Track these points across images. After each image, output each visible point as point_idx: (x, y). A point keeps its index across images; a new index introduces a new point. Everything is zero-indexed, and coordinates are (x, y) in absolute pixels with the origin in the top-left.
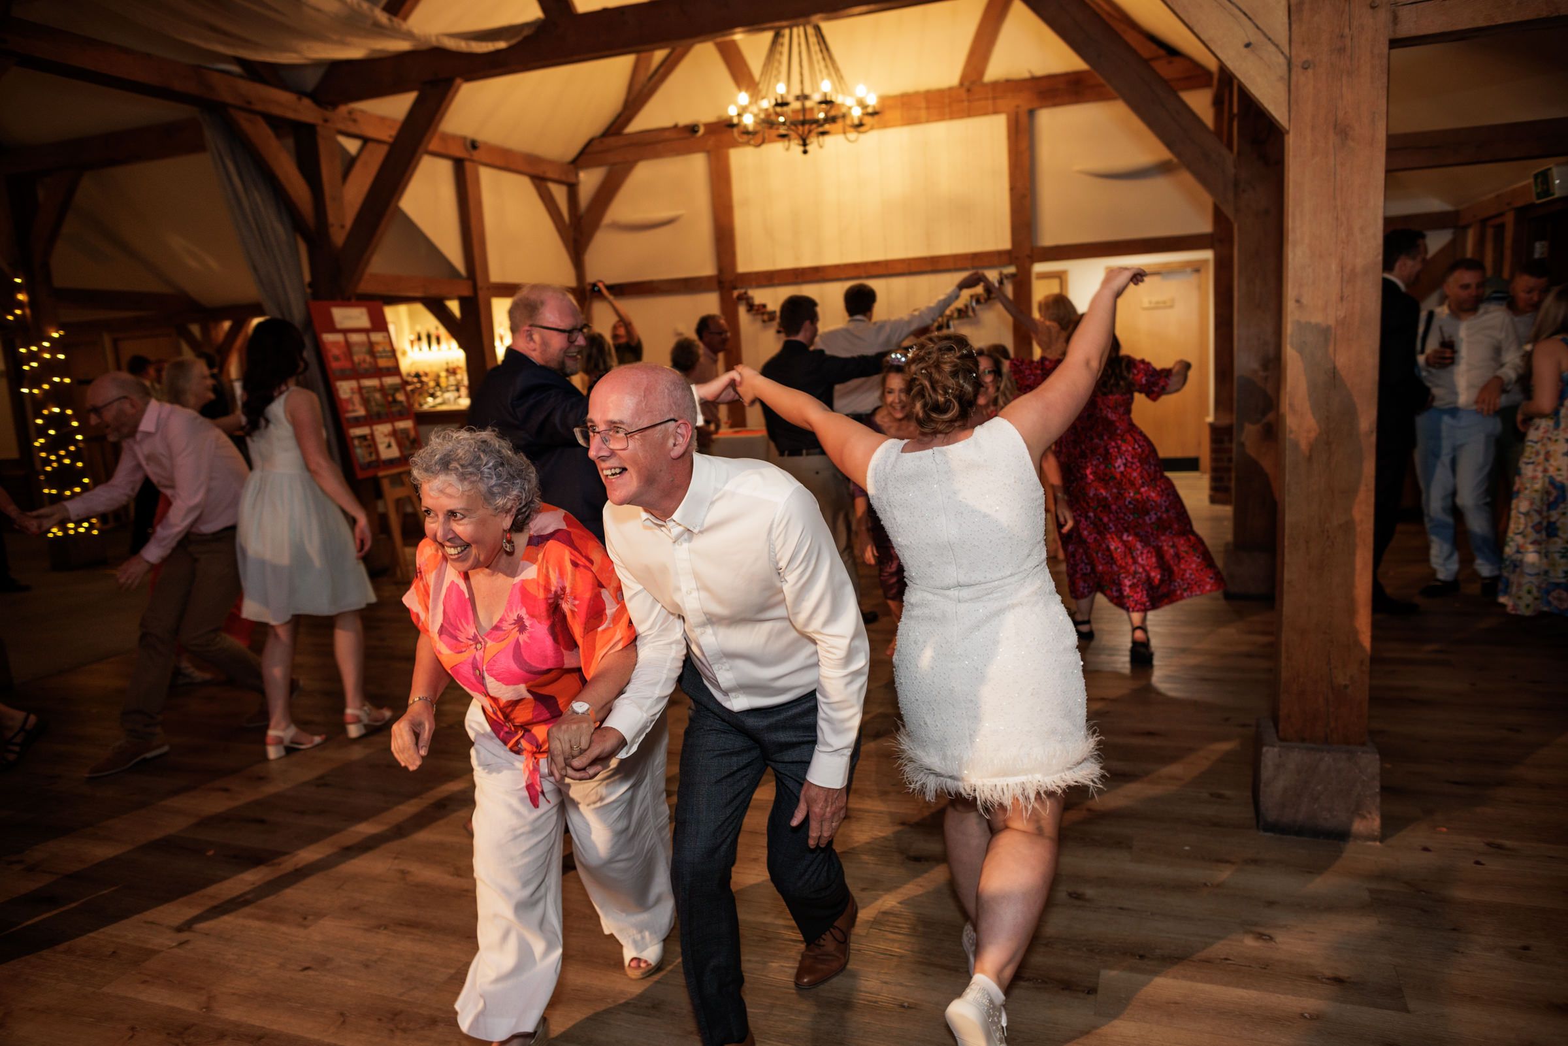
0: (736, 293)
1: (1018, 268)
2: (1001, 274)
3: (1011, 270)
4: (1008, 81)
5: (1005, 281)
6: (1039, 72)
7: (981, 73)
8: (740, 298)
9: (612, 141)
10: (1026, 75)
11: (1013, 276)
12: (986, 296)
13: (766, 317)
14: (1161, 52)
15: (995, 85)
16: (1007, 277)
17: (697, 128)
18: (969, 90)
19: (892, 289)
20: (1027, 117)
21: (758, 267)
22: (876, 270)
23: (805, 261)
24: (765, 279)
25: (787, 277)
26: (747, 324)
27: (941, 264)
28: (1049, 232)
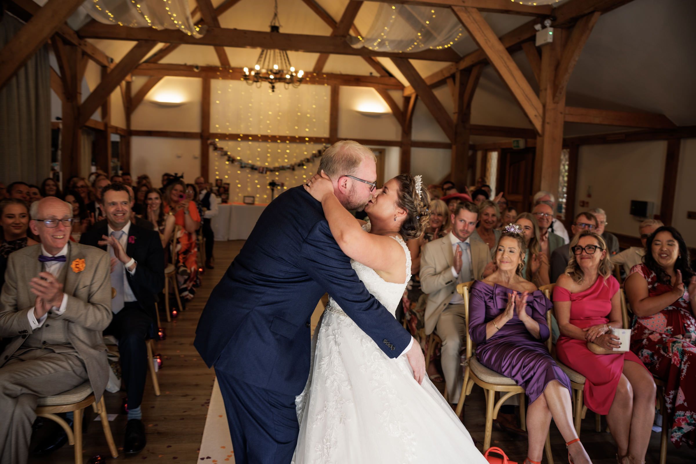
0: (209, 141)
4: (332, 73)
6: (343, 73)
7: (321, 69)
8: (211, 144)
9: (152, 65)
10: (338, 73)
12: (318, 154)
13: (223, 153)
14: (387, 74)
15: (327, 74)
17: (197, 67)
18: (317, 74)
19: (280, 147)
20: (338, 88)
21: (220, 131)
22: (274, 139)
23: (242, 131)
24: (223, 137)
25: (234, 137)
26: (213, 155)
27: (301, 140)
28: (343, 133)
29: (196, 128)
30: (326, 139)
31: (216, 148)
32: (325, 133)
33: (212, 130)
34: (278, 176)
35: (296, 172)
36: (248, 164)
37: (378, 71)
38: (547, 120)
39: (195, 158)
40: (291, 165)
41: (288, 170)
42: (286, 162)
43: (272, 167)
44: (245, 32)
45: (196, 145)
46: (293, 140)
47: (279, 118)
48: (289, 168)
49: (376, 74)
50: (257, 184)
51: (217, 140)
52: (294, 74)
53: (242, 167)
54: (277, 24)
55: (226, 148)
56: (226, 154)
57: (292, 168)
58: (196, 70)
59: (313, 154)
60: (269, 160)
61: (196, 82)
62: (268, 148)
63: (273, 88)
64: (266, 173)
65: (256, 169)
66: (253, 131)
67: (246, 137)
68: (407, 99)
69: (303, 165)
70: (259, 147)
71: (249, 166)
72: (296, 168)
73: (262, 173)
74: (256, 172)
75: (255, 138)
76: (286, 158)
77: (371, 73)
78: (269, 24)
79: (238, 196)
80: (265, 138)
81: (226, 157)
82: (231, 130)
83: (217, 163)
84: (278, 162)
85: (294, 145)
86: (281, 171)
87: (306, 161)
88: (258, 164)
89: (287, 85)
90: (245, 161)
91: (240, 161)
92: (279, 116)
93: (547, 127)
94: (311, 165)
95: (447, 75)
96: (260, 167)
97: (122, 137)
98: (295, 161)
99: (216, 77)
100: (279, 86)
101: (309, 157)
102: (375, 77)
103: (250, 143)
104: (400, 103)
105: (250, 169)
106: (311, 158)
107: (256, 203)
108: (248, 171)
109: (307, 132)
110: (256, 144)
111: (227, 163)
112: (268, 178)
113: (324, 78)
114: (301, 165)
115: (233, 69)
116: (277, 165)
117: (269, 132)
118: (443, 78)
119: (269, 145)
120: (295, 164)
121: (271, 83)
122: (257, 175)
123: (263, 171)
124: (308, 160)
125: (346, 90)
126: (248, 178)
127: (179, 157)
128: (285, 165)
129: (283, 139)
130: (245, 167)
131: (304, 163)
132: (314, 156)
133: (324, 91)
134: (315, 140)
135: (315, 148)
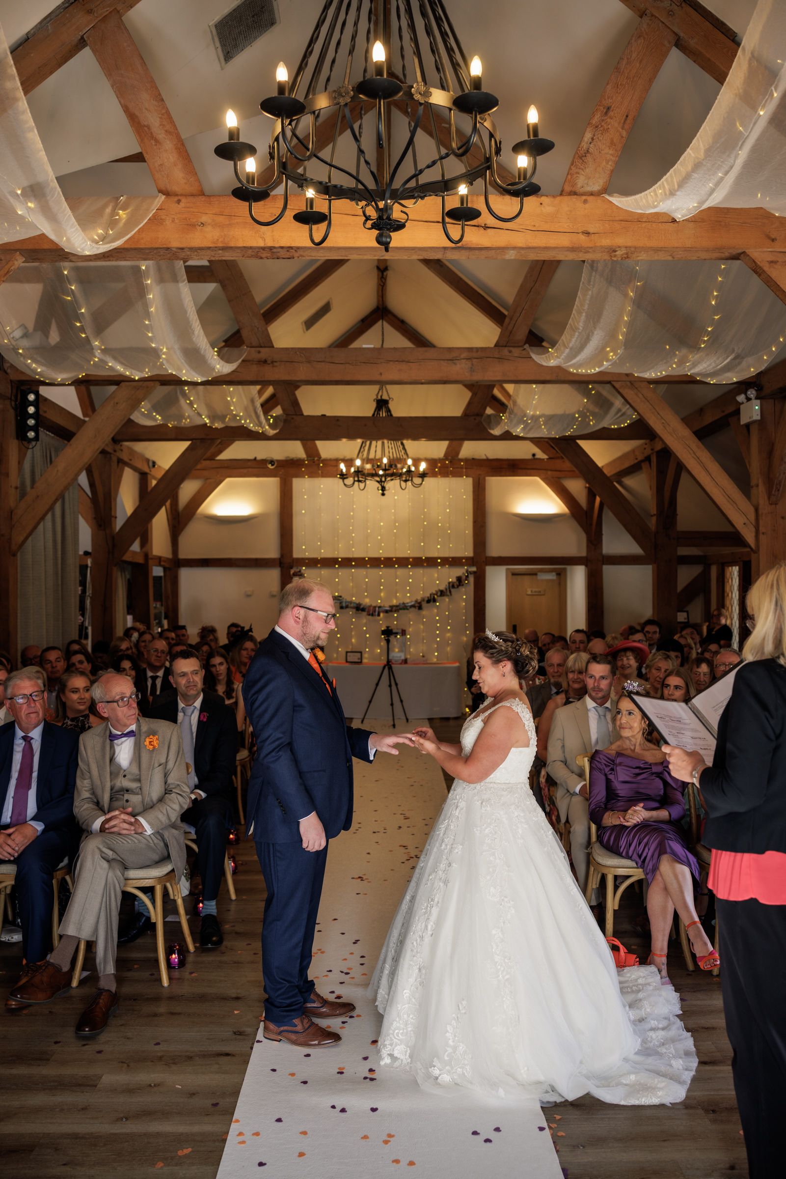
0: (292, 572)
1: (477, 569)
2: (467, 571)
3: (474, 569)
4: (473, 459)
5: (470, 576)
6: (491, 457)
7: (458, 454)
8: (295, 574)
9: (207, 464)
10: (484, 457)
11: (474, 573)
12: (458, 583)
15: (466, 460)
16: (471, 573)
17: (272, 462)
18: (451, 462)
19: (398, 574)
20: (484, 480)
21: (307, 555)
22: (389, 562)
23: (341, 554)
24: (313, 563)
25: (329, 563)
27: (431, 562)
28: (495, 548)
29: (272, 552)
30: (467, 558)
32: (466, 550)
33: (296, 555)
34: (397, 619)
35: (424, 612)
36: (351, 602)
37: (545, 451)
38: (762, 529)
39: (273, 596)
40: (416, 601)
41: (413, 609)
42: (408, 598)
43: (387, 605)
44: (337, 419)
45: (272, 577)
46: (417, 562)
47: (395, 531)
48: (413, 606)
49: (541, 455)
50: (366, 632)
51: (304, 568)
52: (413, 469)
53: (342, 608)
54: (385, 397)
57: (419, 606)
58: (270, 466)
59: (449, 583)
60: (382, 595)
61: (272, 484)
62: (381, 577)
63: (383, 489)
64: (379, 615)
65: (363, 610)
66: (357, 552)
67: (346, 563)
69: (435, 601)
70: (365, 575)
71: (352, 605)
72: (424, 604)
73: (372, 615)
74: (365, 613)
75: (361, 563)
76: (409, 591)
77: (534, 455)
78: (375, 397)
79: (338, 652)
80: (375, 562)
82: (325, 553)
84: (396, 597)
85: (420, 571)
86: (402, 612)
87: (439, 594)
88: (367, 601)
89: (403, 483)
90: (346, 597)
92: (395, 528)
93: (762, 538)
94: (446, 599)
95: (640, 458)
96: (370, 606)
97: (165, 569)
98: (420, 595)
99: (300, 475)
100: (393, 485)
101: (442, 588)
102: (541, 460)
103: (353, 570)
104: (581, 497)
105: (354, 610)
106: (446, 589)
107: (365, 661)
108: (351, 612)
109: (437, 550)
110: (362, 572)
112: (382, 622)
113: (462, 467)
114: (431, 600)
115: (325, 461)
116: (395, 602)
117: (381, 553)
118: (636, 461)
119: (382, 572)
120: (423, 600)
121: (380, 482)
122: (364, 619)
123: (372, 612)
124: (442, 593)
125: (495, 483)
126: (352, 623)
127: (249, 596)
128: (407, 601)
129: (403, 562)
130: (347, 607)
131: (436, 597)
132: (452, 586)
133: (463, 486)
134: (454, 562)
135: (452, 574)
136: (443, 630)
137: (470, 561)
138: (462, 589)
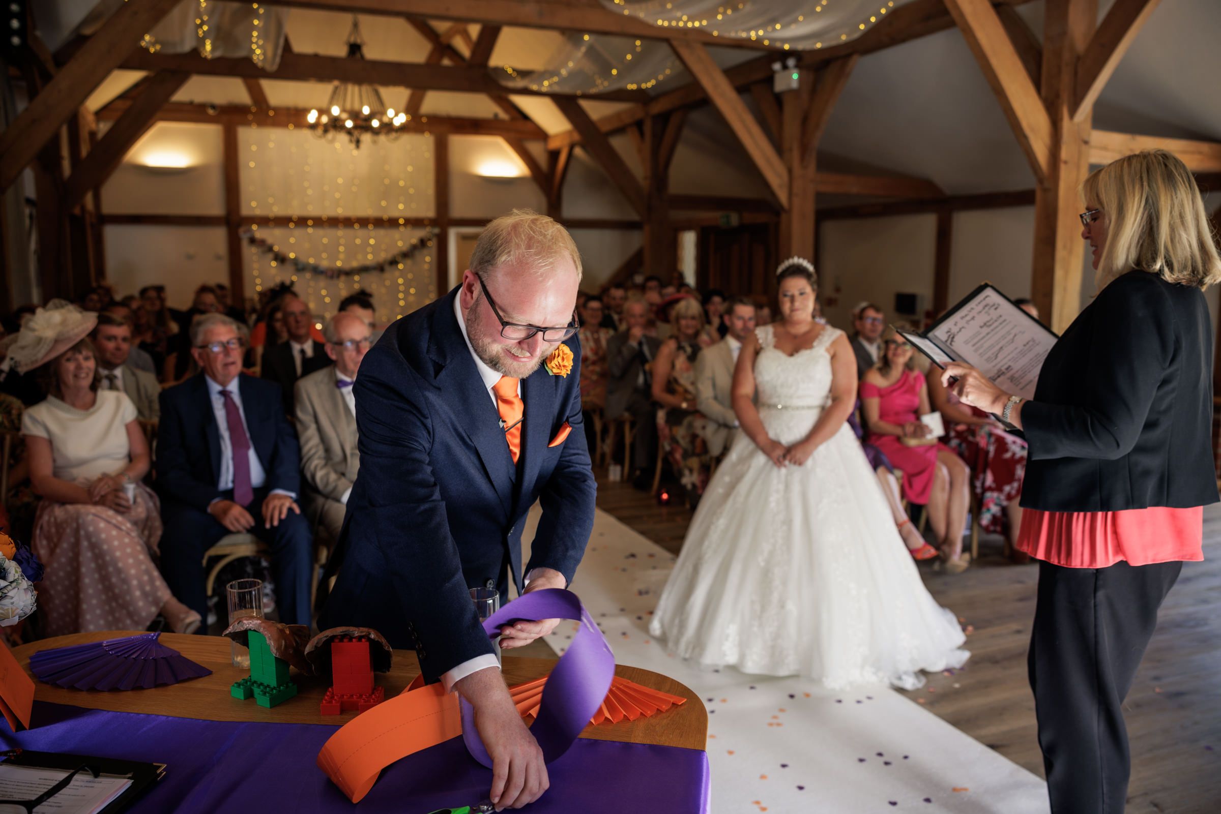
0: (241, 230)
1: (440, 230)
2: (430, 233)
3: (436, 230)
4: (434, 115)
5: (432, 237)
6: (452, 114)
7: (418, 108)
8: (245, 234)
10: (446, 114)
11: (437, 234)
12: (420, 245)
13: (266, 249)
14: (519, 117)
15: (426, 116)
16: (433, 235)
17: (213, 107)
18: (412, 117)
19: (358, 236)
20: (446, 139)
21: (258, 212)
22: (348, 222)
23: (295, 211)
24: (264, 221)
25: (283, 221)
26: (250, 253)
27: (393, 223)
28: (458, 210)
29: (216, 209)
30: (429, 219)
31: (253, 241)
32: (429, 211)
33: (245, 211)
35: (387, 275)
36: (309, 264)
37: (506, 110)
39: (218, 257)
40: (378, 263)
41: (374, 272)
42: (370, 259)
43: (347, 266)
45: (218, 237)
46: (379, 223)
47: (354, 189)
48: (374, 269)
49: (503, 115)
50: (325, 296)
51: (254, 227)
53: (298, 270)
55: (270, 240)
56: (270, 249)
57: (380, 268)
58: (211, 111)
59: (412, 245)
60: (342, 256)
61: (212, 131)
62: (340, 237)
63: (357, 142)
64: (338, 278)
65: (321, 272)
66: (312, 210)
67: (302, 222)
68: (554, 155)
69: (397, 263)
70: (325, 236)
71: (310, 267)
72: (387, 267)
73: (332, 278)
74: (322, 276)
75: (319, 222)
76: (370, 253)
77: (496, 115)
78: (346, 41)
80: (334, 222)
81: (271, 256)
82: (277, 210)
83: (256, 266)
84: (357, 259)
85: (382, 232)
86: (364, 275)
87: (402, 256)
88: (325, 264)
90: (303, 259)
91: (295, 262)
92: (355, 185)
93: (796, 199)
94: (409, 262)
96: (329, 269)
98: (383, 256)
99: (247, 123)
101: (405, 249)
102: (502, 121)
103: (310, 230)
104: (543, 160)
105: (312, 273)
106: (409, 251)
108: (308, 275)
109: (400, 209)
110: (320, 232)
111: (274, 264)
112: (344, 286)
113: (424, 124)
114: (393, 262)
115: (276, 109)
116: (355, 264)
117: (340, 212)
118: (622, 124)
119: (341, 232)
120: (385, 262)
122: (322, 282)
123: (333, 274)
124: (404, 255)
125: (458, 142)
127: (190, 257)
128: (368, 263)
129: (364, 222)
130: (304, 269)
131: (397, 259)
132: (414, 248)
133: (424, 144)
134: (414, 223)
135: (414, 236)
136: (406, 292)
137: (433, 222)
138: (425, 251)
